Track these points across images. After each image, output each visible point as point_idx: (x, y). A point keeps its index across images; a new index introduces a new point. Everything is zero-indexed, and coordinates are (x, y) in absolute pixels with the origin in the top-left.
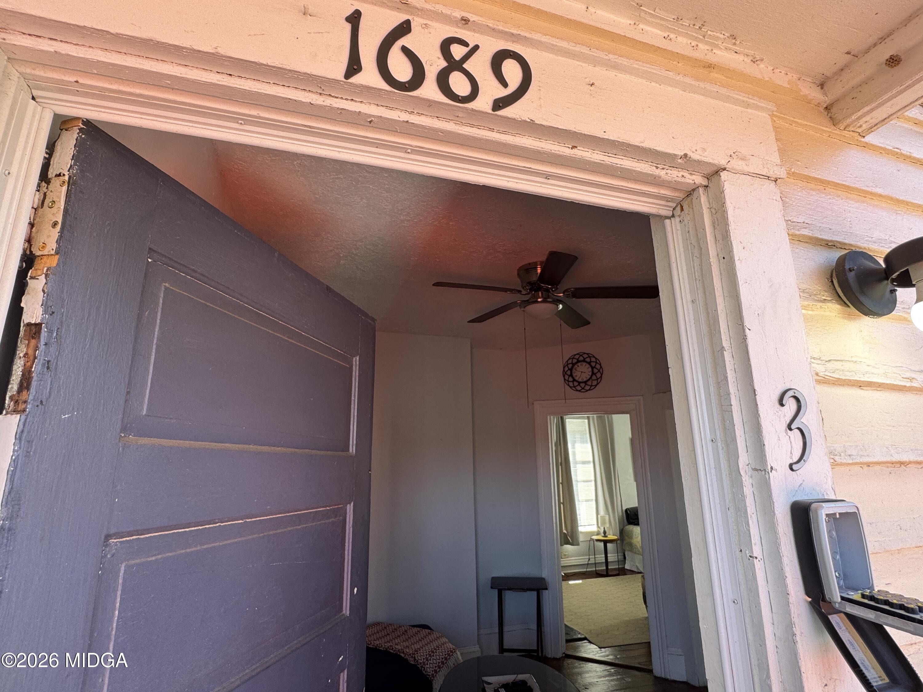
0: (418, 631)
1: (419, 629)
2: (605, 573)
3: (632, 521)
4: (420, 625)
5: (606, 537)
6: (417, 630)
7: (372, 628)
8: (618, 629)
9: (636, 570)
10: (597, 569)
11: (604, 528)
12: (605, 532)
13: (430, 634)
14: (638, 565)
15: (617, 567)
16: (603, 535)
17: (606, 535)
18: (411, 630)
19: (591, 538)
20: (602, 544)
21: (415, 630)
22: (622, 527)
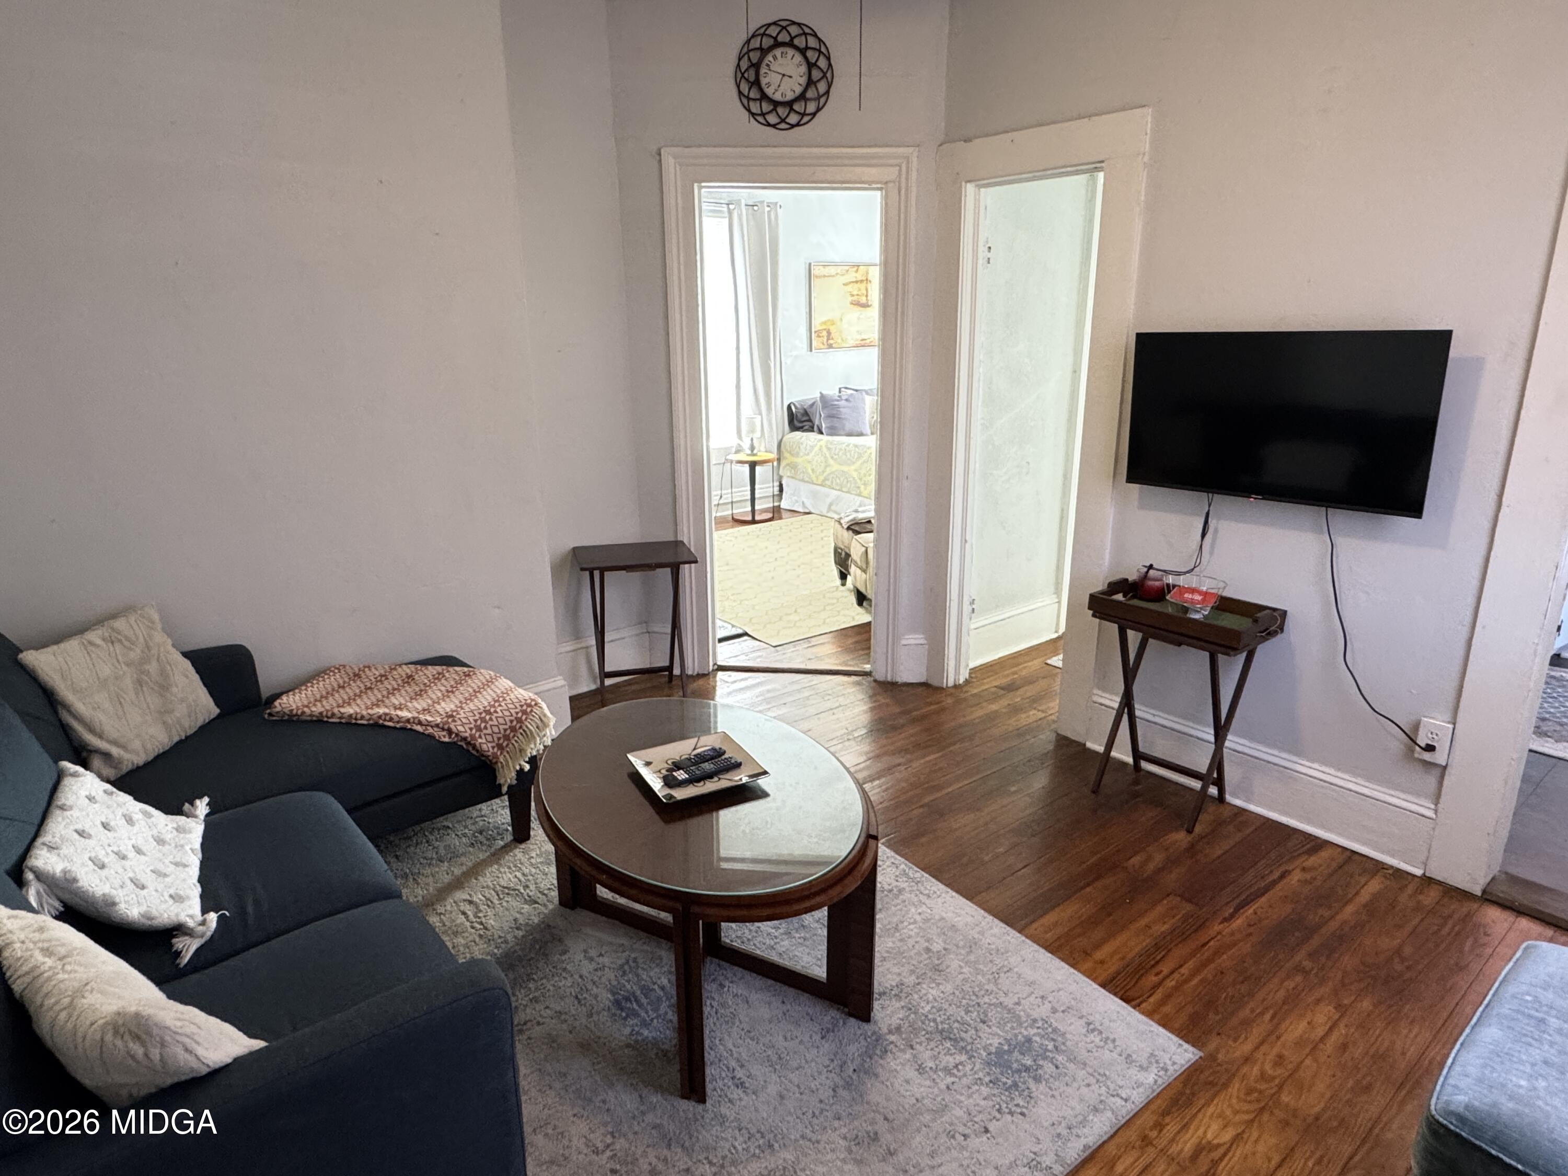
0: (439, 674)
1: (439, 668)
2: (750, 518)
3: (798, 424)
4: (436, 658)
5: (755, 455)
6: (435, 672)
7: (324, 680)
8: (796, 611)
9: (801, 510)
10: (735, 511)
11: (752, 440)
12: (752, 448)
13: (469, 675)
14: (805, 500)
15: (771, 505)
16: (749, 452)
17: (755, 452)
18: (421, 673)
19: (726, 460)
20: (746, 468)
21: (432, 670)
22: (780, 438)
